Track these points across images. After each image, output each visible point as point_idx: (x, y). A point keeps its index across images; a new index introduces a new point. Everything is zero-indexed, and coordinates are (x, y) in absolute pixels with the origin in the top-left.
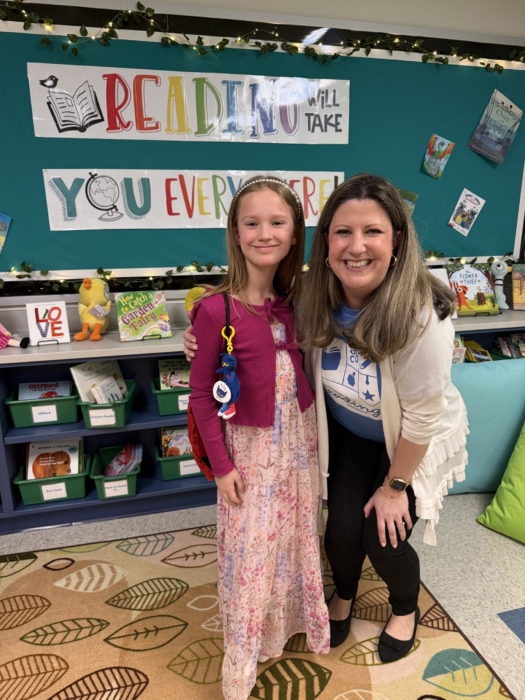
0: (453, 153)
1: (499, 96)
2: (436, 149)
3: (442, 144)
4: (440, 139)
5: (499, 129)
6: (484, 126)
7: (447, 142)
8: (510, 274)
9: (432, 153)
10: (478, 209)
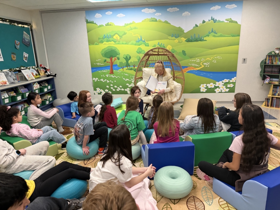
0: (20, 44)
1: (25, 32)
2: (17, 43)
3: (17, 42)
4: (17, 41)
5: (27, 39)
6: (24, 39)
7: (18, 42)
8: (37, 70)
9: (16, 44)
10: (27, 56)
